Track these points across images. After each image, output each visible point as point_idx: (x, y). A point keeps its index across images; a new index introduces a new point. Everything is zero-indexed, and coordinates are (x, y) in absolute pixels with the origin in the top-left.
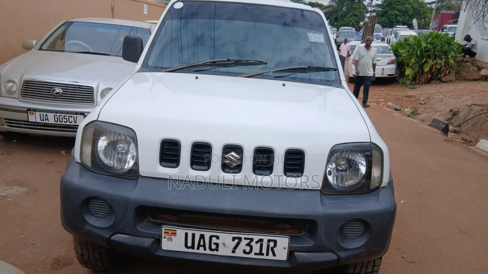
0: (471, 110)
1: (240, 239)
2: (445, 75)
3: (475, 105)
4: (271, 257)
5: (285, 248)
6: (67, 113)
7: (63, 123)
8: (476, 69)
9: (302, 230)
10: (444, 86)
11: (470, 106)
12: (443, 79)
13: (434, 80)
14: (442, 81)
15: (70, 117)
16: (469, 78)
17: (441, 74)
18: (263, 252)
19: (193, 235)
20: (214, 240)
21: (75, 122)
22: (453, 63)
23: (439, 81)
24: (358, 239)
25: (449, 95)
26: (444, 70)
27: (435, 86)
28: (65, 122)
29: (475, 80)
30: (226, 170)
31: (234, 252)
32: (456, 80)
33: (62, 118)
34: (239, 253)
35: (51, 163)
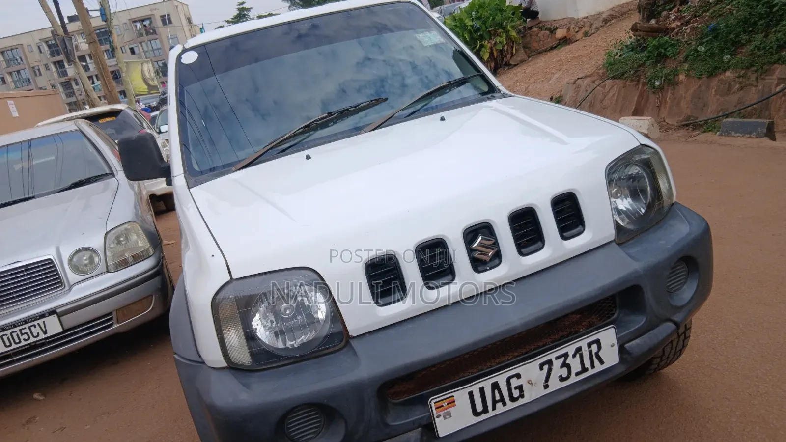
0: (579, 87)
1: (550, 363)
2: (512, 55)
3: (581, 78)
4: (599, 368)
5: (612, 346)
6: (24, 323)
7: (23, 343)
8: (548, 32)
9: (612, 311)
10: (517, 71)
11: (574, 83)
12: (512, 63)
13: (501, 67)
14: (511, 65)
15: (32, 328)
16: (544, 48)
17: (506, 57)
18: (586, 367)
19: (482, 390)
20: (515, 382)
21: (45, 333)
22: (516, 36)
23: (507, 68)
24: (685, 287)
25: (532, 80)
26: (507, 49)
27: (506, 76)
28: (25, 340)
29: (552, 48)
30: (480, 269)
31: (546, 387)
32: (529, 57)
33: (18, 335)
34: (555, 384)
35: (29, 422)
